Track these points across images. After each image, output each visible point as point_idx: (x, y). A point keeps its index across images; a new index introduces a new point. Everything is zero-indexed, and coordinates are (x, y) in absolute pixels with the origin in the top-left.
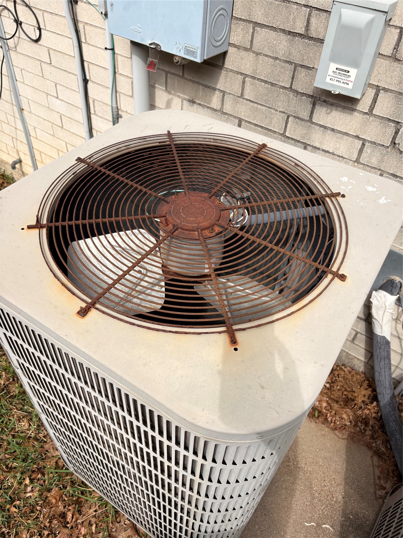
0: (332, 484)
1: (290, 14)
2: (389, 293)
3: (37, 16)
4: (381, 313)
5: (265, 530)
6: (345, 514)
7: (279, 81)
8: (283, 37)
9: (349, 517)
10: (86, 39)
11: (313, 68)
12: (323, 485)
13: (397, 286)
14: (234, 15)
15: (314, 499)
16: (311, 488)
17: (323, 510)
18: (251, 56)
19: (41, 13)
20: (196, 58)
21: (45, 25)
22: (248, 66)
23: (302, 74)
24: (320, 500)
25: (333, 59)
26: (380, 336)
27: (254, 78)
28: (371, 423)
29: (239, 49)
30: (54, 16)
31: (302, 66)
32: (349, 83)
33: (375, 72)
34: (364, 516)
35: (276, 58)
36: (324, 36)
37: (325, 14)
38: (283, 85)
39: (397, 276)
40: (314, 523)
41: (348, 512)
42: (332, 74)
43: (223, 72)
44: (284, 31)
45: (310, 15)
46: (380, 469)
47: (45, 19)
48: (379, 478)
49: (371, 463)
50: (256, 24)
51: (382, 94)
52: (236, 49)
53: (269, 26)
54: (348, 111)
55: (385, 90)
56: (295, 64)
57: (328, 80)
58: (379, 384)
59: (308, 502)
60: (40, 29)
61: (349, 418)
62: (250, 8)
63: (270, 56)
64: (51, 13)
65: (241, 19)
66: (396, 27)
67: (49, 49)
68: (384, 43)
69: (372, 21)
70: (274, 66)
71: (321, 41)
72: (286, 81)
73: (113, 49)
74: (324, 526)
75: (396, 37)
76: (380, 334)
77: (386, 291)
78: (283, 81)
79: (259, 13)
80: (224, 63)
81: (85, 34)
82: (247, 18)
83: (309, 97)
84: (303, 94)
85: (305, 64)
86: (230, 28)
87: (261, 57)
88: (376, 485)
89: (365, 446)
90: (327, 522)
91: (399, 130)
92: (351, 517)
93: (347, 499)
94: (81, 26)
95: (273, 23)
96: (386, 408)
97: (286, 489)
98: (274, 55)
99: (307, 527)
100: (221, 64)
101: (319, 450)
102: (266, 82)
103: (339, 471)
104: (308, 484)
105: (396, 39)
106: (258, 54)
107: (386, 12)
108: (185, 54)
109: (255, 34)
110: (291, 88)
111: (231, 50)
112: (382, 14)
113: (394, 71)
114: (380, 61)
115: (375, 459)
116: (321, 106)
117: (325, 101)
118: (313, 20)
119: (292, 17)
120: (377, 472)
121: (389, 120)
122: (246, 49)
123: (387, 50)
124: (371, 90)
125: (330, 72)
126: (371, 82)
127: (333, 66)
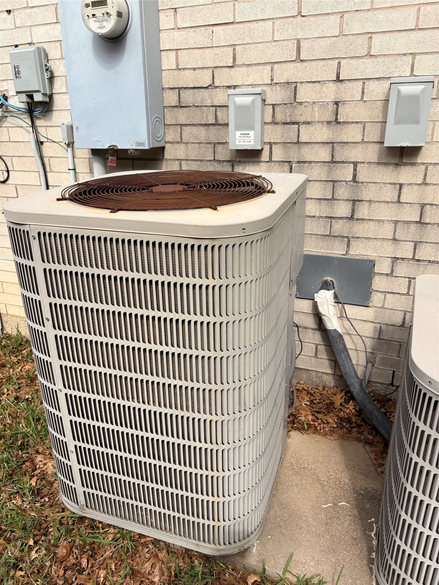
0: (336, 473)
1: (203, 114)
2: (326, 290)
3: (6, 162)
4: (326, 307)
5: (287, 520)
6: (355, 491)
7: (205, 157)
8: (202, 128)
9: (360, 493)
10: (50, 169)
11: (226, 142)
12: (328, 475)
13: (330, 284)
14: (166, 123)
15: (324, 486)
16: (318, 480)
17: (335, 493)
18: (183, 146)
19: (10, 158)
20: (145, 146)
21: (13, 167)
22: (181, 153)
23: (220, 149)
24: (329, 487)
25: (237, 128)
26: (332, 330)
27: (187, 160)
28: (354, 420)
29: (173, 144)
30: (21, 158)
31: (219, 143)
32: (251, 141)
33: (266, 135)
34: (373, 489)
35: (200, 143)
36: (228, 121)
37: (225, 108)
38: (208, 159)
39: (327, 277)
40: (330, 503)
41: (358, 489)
42: (239, 138)
43: (164, 162)
44: (201, 125)
45: (216, 111)
46: (374, 453)
47: (13, 162)
48: (375, 459)
49: (365, 451)
50: (182, 125)
51: (274, 147)
52: (171, 144)
53: (191, 124)
54: (256, 164)
55: (275, 143)
56: (214, 143)
57: (237, 143)
58: (347, 376)
59: (320, 490)
60: (8, 171)
61: (334, 421)
62: (176, 117)
63: (196, 143)
64: (19, 156)
65: (171, 125)
66: (269, 105)
67: (16, 185)
68: (266, 115)
69: (253, 101)
70: (200, 148)
71: (227, 125)
72: (210, 156)
73: (74, 169)
74: (340, 504)
75: (271, 110)
76: (332, 329)
77: (324, 289)
78: (208, 157)
79: (183, 118)
80: (163, 156)
81: (50, 166)
82: (175, 123)
83: (228, 162)
84: (224, 161)
85: (221, 141)
86: (164, 132)
87: (189, 145)
88: (375, 465)
89: (355, 440)
90: (342, 501)
91: (292, 166)
92: (362, 492)
93: (354, 480)
94: (46, 160)
95: (193, 122)
96: (359, 395)
97: (297, 485)
98: (198, 142)
99: (325, 508)
100: (161, 157)
101: (317, 452)
102: (196, 160)
103: (339, 462)
104: (315, 478)
105: (272, 111)
106: (187, 143)
107: (260, 94)
108: (136, 146)
109: (183, 132)
110: (214, 159)
111: (167, 146)
112: (258, 95)
113: (276, 131)
114: (267, 127)
115: (367, 447)
116: (238, 165)
117: (239, 162)
118: (219, 114)
119: (205, 114)
120: (372, 456)
121: (284, 162)
122: (178, 143)
123: (269, 119)
124: (266, 146)
125: (237, 138)
126: (265, 141)
127: (238, 133)
